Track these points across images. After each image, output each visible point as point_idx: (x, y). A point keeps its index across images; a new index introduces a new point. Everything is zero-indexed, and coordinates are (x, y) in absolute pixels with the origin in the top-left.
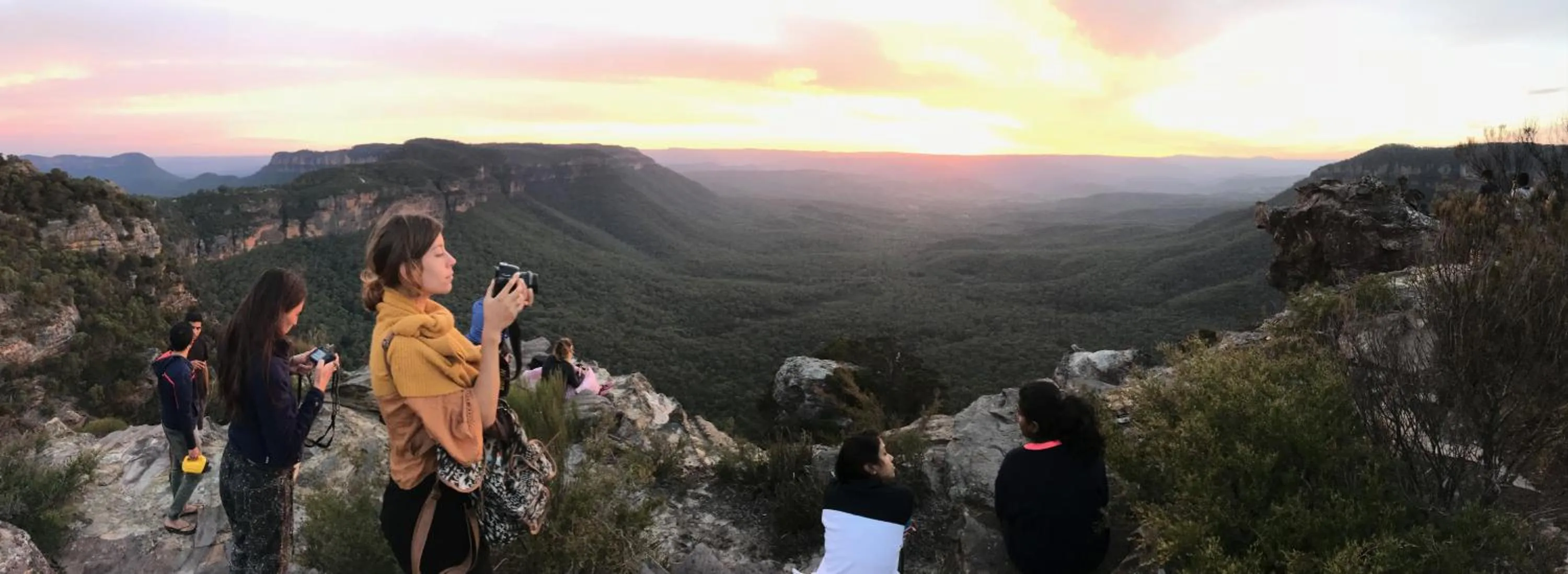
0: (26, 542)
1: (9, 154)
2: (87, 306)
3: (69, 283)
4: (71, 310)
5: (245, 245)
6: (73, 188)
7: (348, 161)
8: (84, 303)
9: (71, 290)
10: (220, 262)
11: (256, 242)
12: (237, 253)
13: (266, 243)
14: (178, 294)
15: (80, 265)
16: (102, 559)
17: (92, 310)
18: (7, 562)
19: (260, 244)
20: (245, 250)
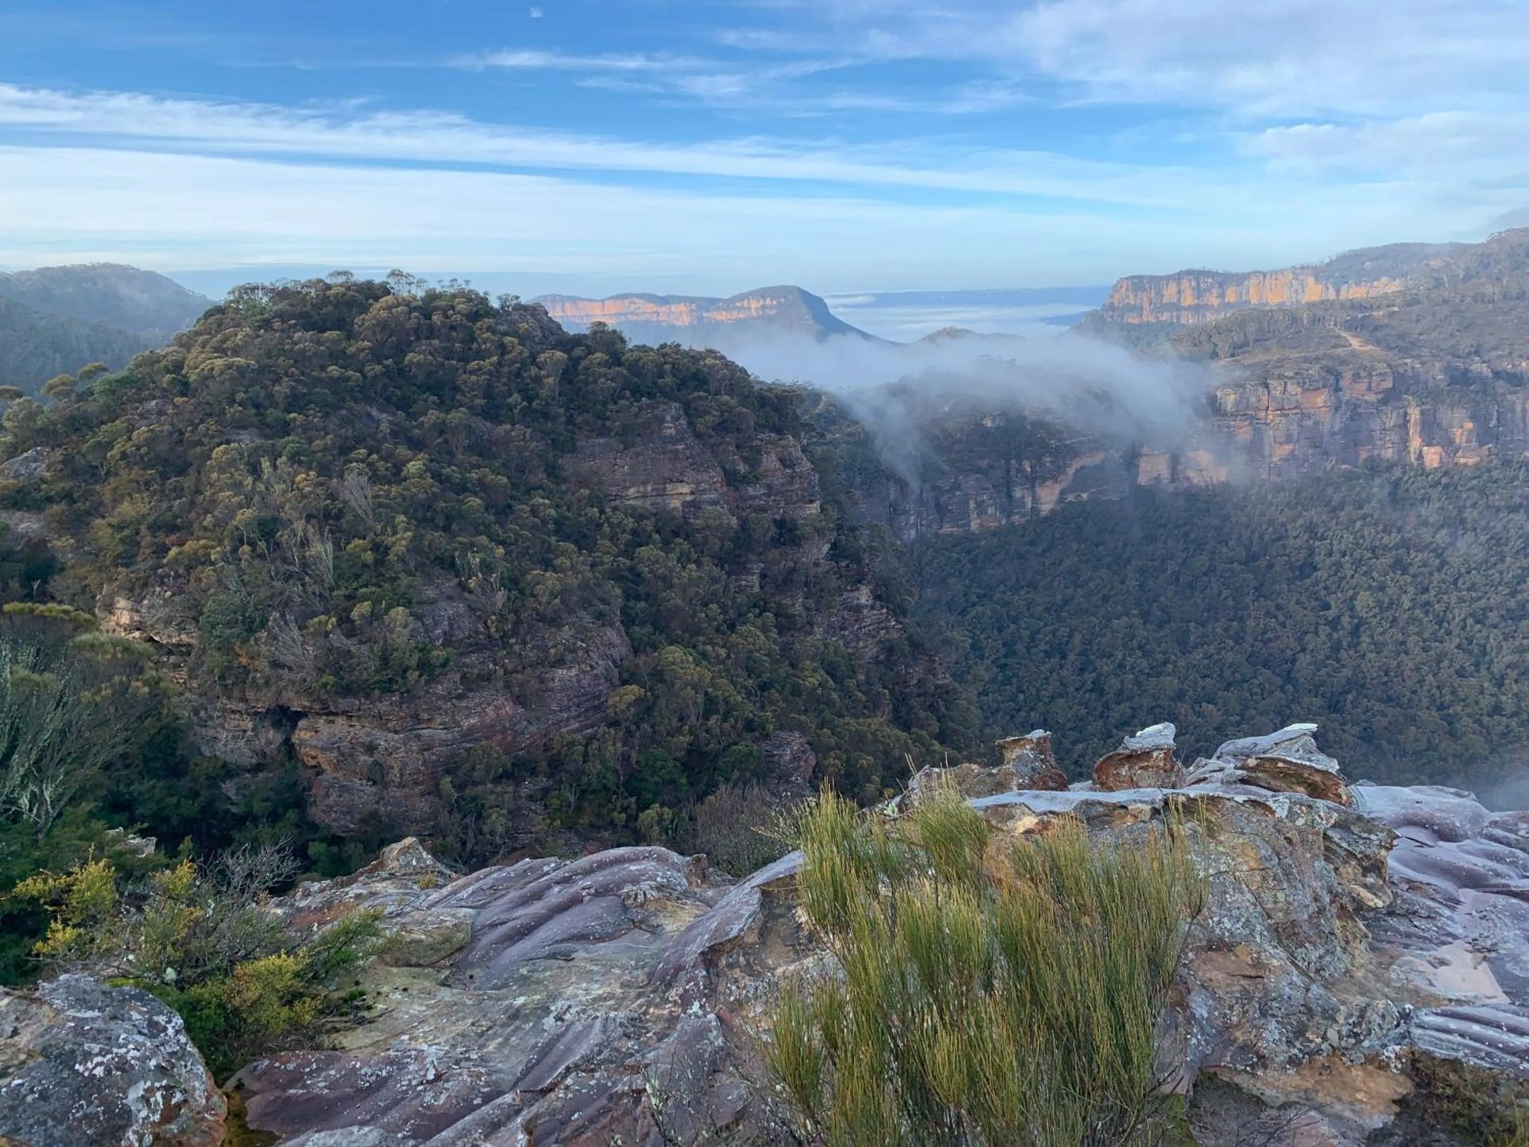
0: (171, 1031)
1: (501, 293)
2: (648, 629)
3: (616, 575)
4: (611, 635)
5: (1035, 500)
6: (635, 367)
7: (1313, 292)
8: (643, 623)
9: (616, 591)
10: (971, 538)
11: (1063, 492)
12: (1016, 518)
13: (1085, 496)
14: (858, 609)
15: (639, 539)
16: (321, 1088)
17: (657, 637)
18: (109, 1056)
19: (1070, 498)
20: (1035, 510)
